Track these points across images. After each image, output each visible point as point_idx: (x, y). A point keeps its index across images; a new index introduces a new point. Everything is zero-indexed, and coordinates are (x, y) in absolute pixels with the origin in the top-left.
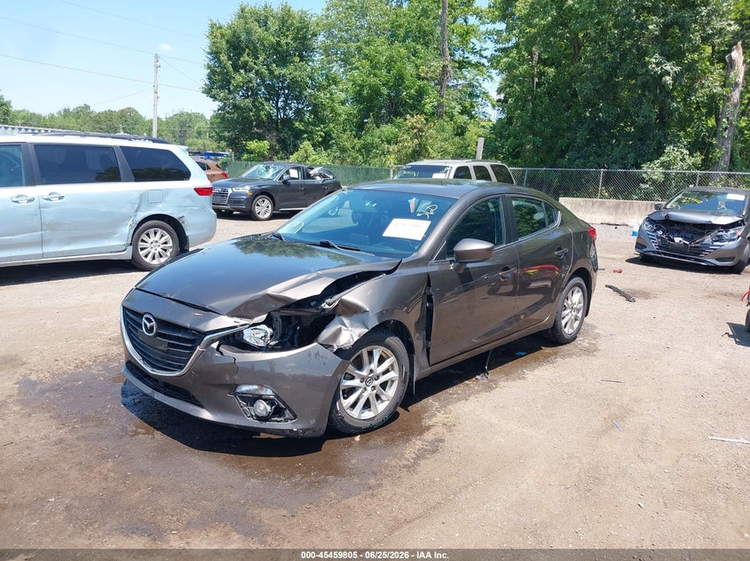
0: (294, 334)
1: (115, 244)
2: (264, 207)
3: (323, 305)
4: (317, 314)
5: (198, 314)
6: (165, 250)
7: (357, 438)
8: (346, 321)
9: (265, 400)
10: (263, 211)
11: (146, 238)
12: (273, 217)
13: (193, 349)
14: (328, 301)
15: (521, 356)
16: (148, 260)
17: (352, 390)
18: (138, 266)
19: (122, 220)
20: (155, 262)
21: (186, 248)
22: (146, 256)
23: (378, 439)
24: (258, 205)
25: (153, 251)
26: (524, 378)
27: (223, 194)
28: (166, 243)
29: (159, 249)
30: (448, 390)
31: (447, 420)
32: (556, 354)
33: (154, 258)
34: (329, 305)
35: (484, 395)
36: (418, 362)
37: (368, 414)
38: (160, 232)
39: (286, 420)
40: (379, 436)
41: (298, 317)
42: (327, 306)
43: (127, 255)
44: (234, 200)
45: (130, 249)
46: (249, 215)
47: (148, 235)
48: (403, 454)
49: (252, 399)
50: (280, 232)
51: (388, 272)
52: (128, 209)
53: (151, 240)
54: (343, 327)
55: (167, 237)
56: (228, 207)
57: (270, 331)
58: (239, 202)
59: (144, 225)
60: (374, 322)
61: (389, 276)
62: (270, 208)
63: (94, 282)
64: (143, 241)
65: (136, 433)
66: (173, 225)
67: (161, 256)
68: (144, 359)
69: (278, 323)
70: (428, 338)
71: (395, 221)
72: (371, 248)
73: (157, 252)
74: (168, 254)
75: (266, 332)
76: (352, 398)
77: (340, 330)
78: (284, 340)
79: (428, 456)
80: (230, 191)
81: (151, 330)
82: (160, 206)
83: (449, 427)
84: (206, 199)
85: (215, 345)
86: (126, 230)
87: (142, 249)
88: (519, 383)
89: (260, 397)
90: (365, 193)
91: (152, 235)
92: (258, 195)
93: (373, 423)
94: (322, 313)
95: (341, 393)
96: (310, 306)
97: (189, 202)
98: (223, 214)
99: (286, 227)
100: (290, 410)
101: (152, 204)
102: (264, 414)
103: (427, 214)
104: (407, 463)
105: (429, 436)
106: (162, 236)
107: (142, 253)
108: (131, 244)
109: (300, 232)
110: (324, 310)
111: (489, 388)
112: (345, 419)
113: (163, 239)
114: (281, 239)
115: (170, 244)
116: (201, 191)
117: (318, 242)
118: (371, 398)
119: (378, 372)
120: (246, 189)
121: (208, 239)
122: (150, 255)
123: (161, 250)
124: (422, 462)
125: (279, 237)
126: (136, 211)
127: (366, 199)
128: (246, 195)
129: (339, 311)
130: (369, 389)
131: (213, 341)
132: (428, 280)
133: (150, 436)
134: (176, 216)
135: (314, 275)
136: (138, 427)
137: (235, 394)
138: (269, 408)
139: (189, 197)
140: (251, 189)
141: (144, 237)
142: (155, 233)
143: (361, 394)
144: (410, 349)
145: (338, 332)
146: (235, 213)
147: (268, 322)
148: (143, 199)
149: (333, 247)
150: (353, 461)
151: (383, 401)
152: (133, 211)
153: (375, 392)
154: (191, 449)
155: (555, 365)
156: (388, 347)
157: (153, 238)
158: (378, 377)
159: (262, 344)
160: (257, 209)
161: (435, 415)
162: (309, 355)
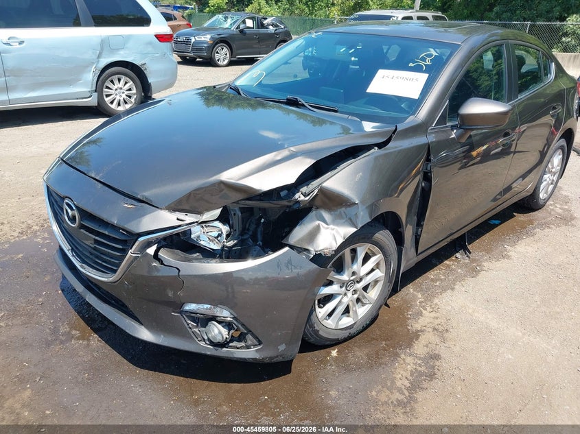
0: (256, 229)
1: (80, 91)
2: (222, 55)
3: (297, 196)
4: (288, 206)
5: (128, 205)
6: (130, 97)
7: (334, 353)
8: (326, 215)
9: (219, 322)
10: (222, 58)
11: (110, 85)
12: (231, 63)
13: (125, 252)
14: (304, 189)
15: (497, 225)
16: (113, 106)
17: (329, 298)
18: (105, 112)
19: (85, 67)
20: (121, 109)
21: (149, 95)
22: (112, 103)
23: (359, 353)
24: (217, 53)
25: (118, 97)
26: (508, 257)
27: (187, 42)
28: (130, 90)
29: (124, 96)
30: (428, 274)
31: (437, 322)
32: (531, 222)
33: (119, 105)
34: (305, 195)
35: (470, 281)
36: (406, 254)
37: (347, 321)
38: (123, 79)
39: (248, 347)
40: (359, 347)
41: (264, 210)
42: (302, 198)
43: (92, 101)
44: (197, 48)
45: (95, 95)
46: (209, 62)
47: (112, 82)
48: (393, 382)
49: (204, 321)
50: (239, 83)
51: (381, 146)
52: (90, 55)
53: (115, 87)
54: (322, 224)
55: (130, 83)
56: (192, 55)
57: (225, 229)
58: (200, 50)
59: (107, 72)
60: (364, 218)
61: (382, 151)
62: (228, 55)
63: (62, 128)
64: (107, 87)
65: (70, 337)
66: (136, 72)
67: (126, 103)
68: (72, 250)
69: (237, 217)
70: (419, 224)
71: (381, 73)
72: (350, 107)
73: (122, 99)
74: (133, 100)
75: (221, 230)
76: (330, 306)
77: (318, 228)
78: (245, 237)
79: (425, 385)
80: (193, 40)
81: (73, 219)
82: (122, 52)
83: (442, 332)
84: (166, 46)
85: (151, 251)
86: (90, 77)
87: (107, 96)
88: (504, 263)
89: (214, 318)
90: (338, 36)
91: (116, 82)
92: (217, 43)
93: (353, 331)
94: (296, 207)
95: (316, 302)
96: (280, 198)
97: (150, 49)
98: (186, 61)
99: (245, 77)
100: (253, 335)
101: (114, 50)
102: (219, 339)
103: (422, 63)
104: (401, 397)
105: (420, 348)
106: (126, 83)
107: (107, 100)
108: (96, 91)
109: (260, 84)
110: (298, 202)
111: (474, 272)
112: (321, 333)
113: (127, 86)
114: (239, 93)
115: (134, 91)
116: (161, 38)
117: (284, 98)
118: (351, 303)
119: (362, 274)
120: (207, 38)
121: (170, 85)
122: (115, 102)
123: (126, 97)
124: (419, 395)
125: (236, 90)
126: (99, 57)
127: (341, 43)
128: (207, 43)
129: (317, 202)
130: (349, 294)
131: (149, 244)
132: (428, 152)
133: (85, 342)
134: (138, 63)
135: (285, 153)
136: (73, 327)
137: (182, 312)
138: (225, 332)
139: (150, 43)
140: (212, 38)
141: (108, 84)
142: (119, 80)
143: (340, 302)
144: (399, 240)
145: (316, 231)
146: (198, 60)
147: (223, 218)
148: (104, 44)
149: (303, 105)
150: (333, 393)
151: (364, 304)
152: (95, 57)
153: (356, 296)
154: (132, 366)
155: (536, 237)
156: (376, 244)
157: (117, 85)
158: (361, 279)
159: (215, 246)
160: (217, 56)
161: (420, 314)
162: (278, 266)
